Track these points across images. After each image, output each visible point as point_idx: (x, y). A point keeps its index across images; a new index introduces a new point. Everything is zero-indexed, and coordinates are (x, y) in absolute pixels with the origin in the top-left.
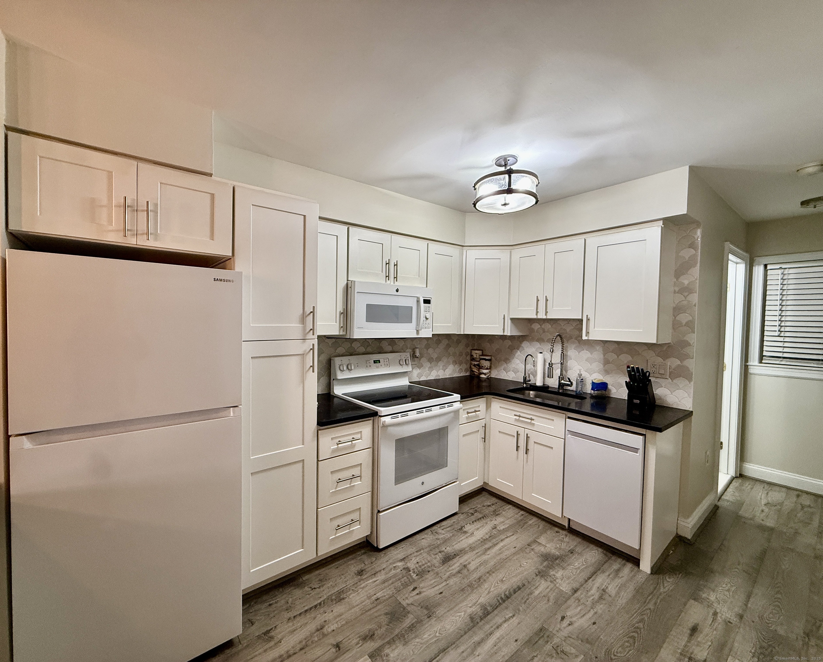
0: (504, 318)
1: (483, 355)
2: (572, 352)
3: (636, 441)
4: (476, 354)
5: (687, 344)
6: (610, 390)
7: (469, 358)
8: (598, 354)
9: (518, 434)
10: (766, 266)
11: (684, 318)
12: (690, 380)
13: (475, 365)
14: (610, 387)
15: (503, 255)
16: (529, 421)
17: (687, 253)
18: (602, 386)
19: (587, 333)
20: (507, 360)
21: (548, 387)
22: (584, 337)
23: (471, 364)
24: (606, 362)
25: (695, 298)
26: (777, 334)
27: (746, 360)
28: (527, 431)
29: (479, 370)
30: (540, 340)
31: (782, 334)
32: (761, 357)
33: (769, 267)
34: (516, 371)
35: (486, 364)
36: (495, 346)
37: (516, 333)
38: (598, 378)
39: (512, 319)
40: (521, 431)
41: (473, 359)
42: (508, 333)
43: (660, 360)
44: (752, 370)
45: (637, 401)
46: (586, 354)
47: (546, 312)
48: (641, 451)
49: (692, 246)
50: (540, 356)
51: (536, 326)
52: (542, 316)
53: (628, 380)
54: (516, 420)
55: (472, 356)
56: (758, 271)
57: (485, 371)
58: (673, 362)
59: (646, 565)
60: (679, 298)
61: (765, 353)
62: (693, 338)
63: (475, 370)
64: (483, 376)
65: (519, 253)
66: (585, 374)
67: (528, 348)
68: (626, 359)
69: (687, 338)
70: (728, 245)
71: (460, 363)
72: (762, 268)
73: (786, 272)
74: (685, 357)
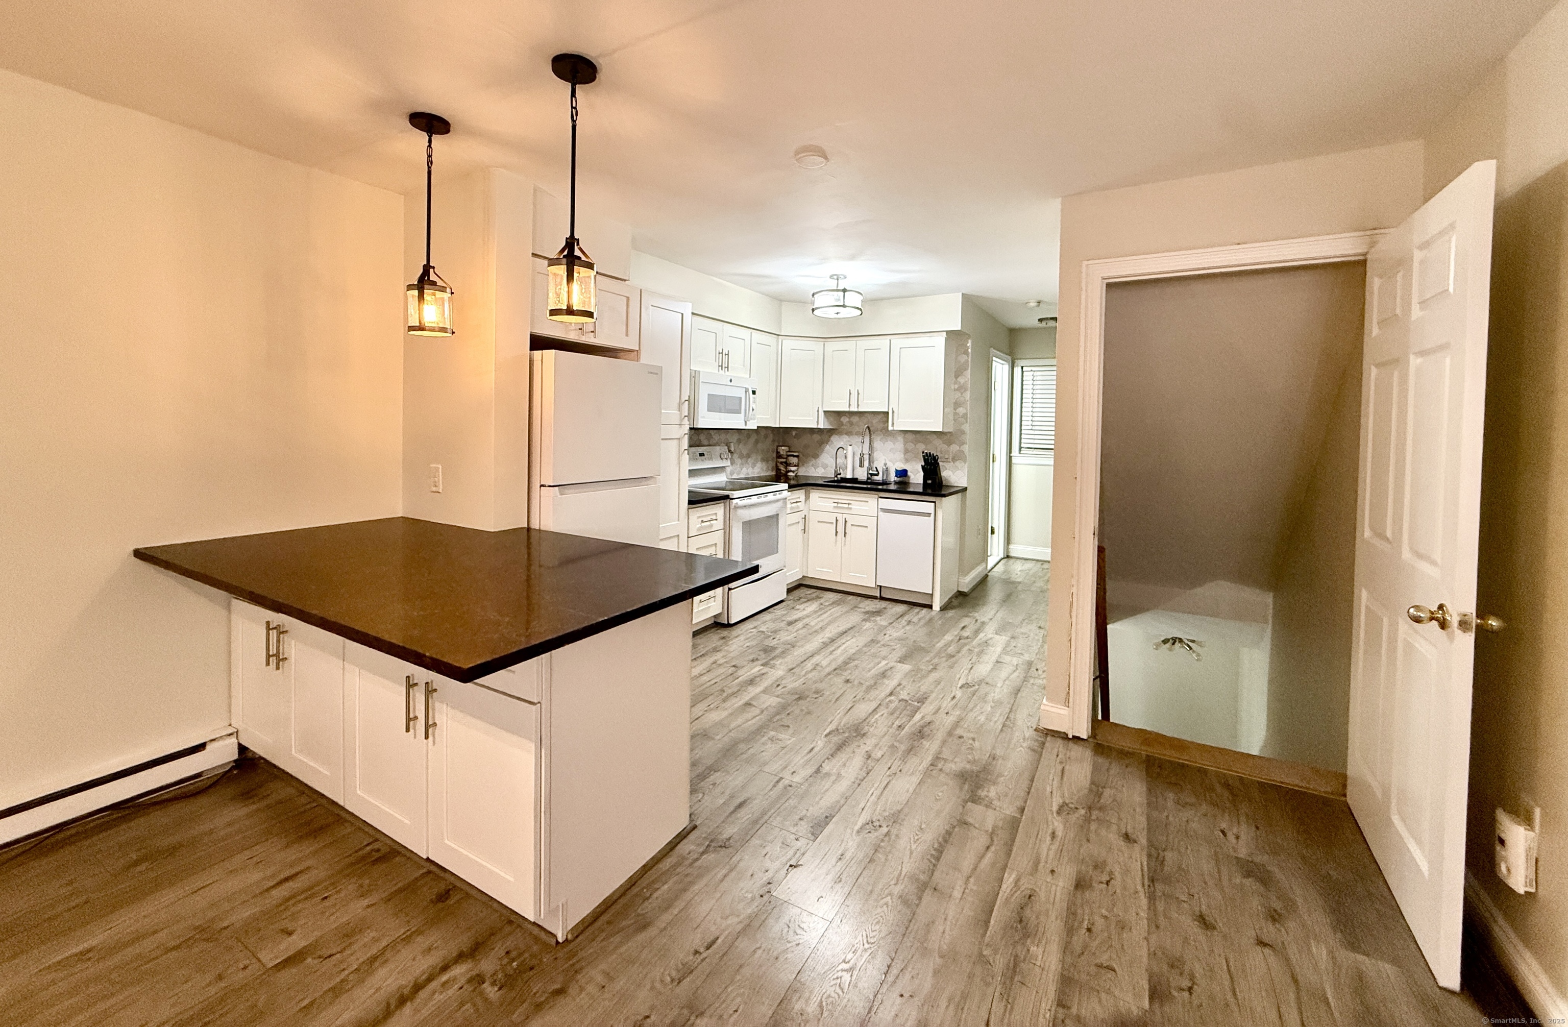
0: (818, 411)
1: (789, 452)
2: (877, 444)
3: (928, 507)
4: (783, 450)
5: (963, 432)
6: (909, 477)
7: (775, 455)
8: (899, 444)
9: (837, 520)
10: (1022, 367)
11: (961, 410)
12: (965, 462)
13: (781, 463)
14: (909, 473)
15: (817, 346)
16: (847, 506)
17: (963, 358)
18: (903, 473)
19: (893, 424)
20: (816, 456)
21: (857, 479)
22: (890, 428)
23: (777, 462)
24: (906, 451)
25: (968, 395)
26: (1030, 427)
27: (1010, 452)
28: (845, 516)
29: (786, 468)
30: (849, 433)
31: (1034, 428)
32: (1020, 448)
33: (1025, 369)
34: (825, 466)
35: (794, 460)
37: (828, 427)
38: (901, 466)
39: (825, 412)
40: (840, 517)
41: (779, 456)
42: (821, 426)
43: (945, 446)
44: (1014, 460)
45: (930, 482)
46: (889, 444)
47: (858, 405)
48: (933, 515)
49: (966, 353)
50: (850, 448)
51: (845, 420)
52: (854, 409)
53: (923, 464)
54: (834, 507)
55: (778, 453)
56: (1018, 370)
57: (793, 469)
58: (954, 448)
59: (936, 606)
60: (958, 394)
61: (1023, 445)
62: (966, 427)
63: (782, 468)
64: (791, 474)
65: (832, 346)
66: (889, 464)
67: (837, 441)
68: (921, 447)
69: (963, 427)
70: (993, 351)
71: (767, 461)
72: (1020, 368)
73: (1035, 374)
74: (963, 443)
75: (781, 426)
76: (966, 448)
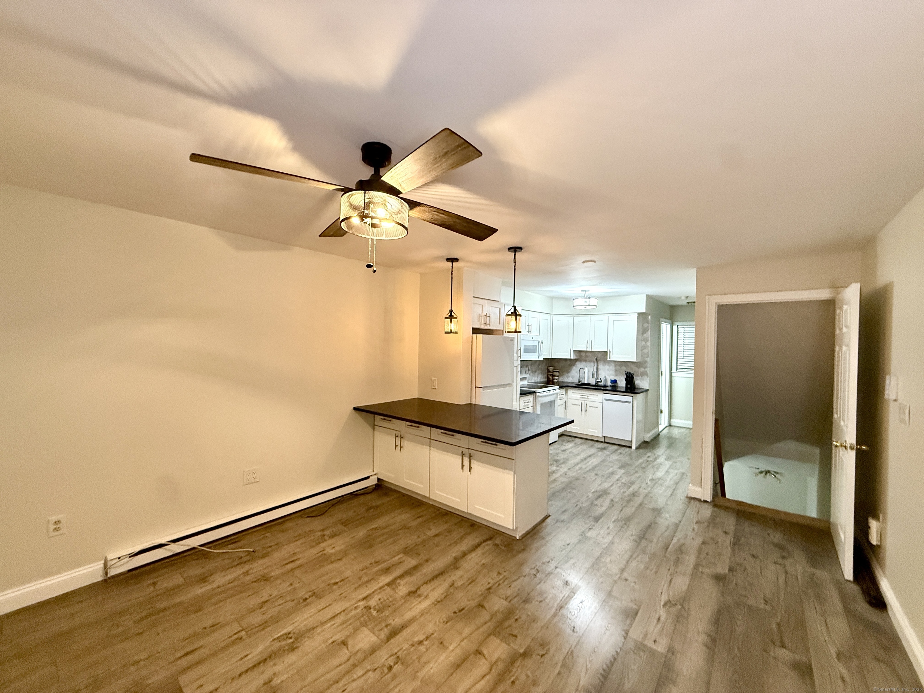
0: (571, 350)
1: (554, 369)
2: (601, 366)
3: (629, 399)
4: (551, 369)
5: (646, 362)
6: (618, 383)
7: (547, 371)
8: (612, 367)
9: (582, 404)
10: (678, 326)
11: (645, 351)
12: (647, 376)
13: (550, 375)
14: (618, 382)
15: (570, 319)
16: (587, 397)
17: (646, 325)
18: (614, 382)
19: (610, 358)
20: (568, 372)
21: (590, 384)
22: (608, 359)
23: (548, 374)
24: (616, 370)
25: (649, 343)
26: (682, 357)
27: (671, 370)
28: (586, 402)
29: (552, 377)
30: (586, 361)
31: (684, 358)
32: (677, 368)
34: (573, 377)
35: (557, 374)
36: (561, 364)
37: (575, 358)
38: (613, 378)
39: (574, 351)
40: (583, 402)
41: (549, 371)
42: (572, 358)
43: (637, 368)
44: (673, 375)
45: (629, 386)
46: (607, 367)
47: (591, 348)
48: (632, 402)
49: (648, 322)
50: (586, 368)
51: (583, 354)
52: (589, 349)
53: (625, 377)
54: (581, 398)
55: (548, 370)
57: (556, 378)
58: (642, 369)
59: (634, 447)
60: (644, 343)
61: (678, 367)
62: (648, 359)
63: (551, 377)
64: (555, 380)
65: (577, 319)
66: (607, 377)
67: (579, 365)
68: (624, 369)
69: (647, 359)
70: (662, 319)
71: (543, 374)
72: (676, 326)
73: (685, 329)
74: (646, 367)
75: (553, 357)
76: (648, 370)
